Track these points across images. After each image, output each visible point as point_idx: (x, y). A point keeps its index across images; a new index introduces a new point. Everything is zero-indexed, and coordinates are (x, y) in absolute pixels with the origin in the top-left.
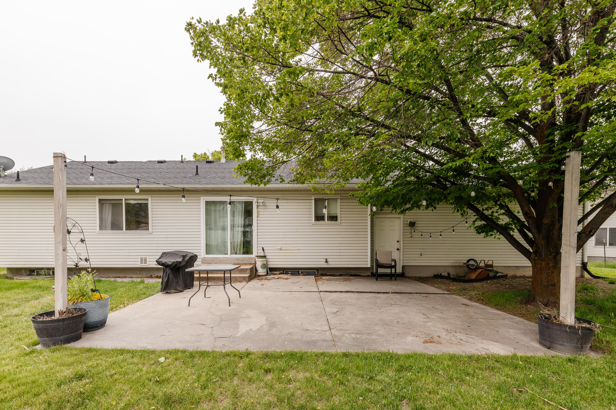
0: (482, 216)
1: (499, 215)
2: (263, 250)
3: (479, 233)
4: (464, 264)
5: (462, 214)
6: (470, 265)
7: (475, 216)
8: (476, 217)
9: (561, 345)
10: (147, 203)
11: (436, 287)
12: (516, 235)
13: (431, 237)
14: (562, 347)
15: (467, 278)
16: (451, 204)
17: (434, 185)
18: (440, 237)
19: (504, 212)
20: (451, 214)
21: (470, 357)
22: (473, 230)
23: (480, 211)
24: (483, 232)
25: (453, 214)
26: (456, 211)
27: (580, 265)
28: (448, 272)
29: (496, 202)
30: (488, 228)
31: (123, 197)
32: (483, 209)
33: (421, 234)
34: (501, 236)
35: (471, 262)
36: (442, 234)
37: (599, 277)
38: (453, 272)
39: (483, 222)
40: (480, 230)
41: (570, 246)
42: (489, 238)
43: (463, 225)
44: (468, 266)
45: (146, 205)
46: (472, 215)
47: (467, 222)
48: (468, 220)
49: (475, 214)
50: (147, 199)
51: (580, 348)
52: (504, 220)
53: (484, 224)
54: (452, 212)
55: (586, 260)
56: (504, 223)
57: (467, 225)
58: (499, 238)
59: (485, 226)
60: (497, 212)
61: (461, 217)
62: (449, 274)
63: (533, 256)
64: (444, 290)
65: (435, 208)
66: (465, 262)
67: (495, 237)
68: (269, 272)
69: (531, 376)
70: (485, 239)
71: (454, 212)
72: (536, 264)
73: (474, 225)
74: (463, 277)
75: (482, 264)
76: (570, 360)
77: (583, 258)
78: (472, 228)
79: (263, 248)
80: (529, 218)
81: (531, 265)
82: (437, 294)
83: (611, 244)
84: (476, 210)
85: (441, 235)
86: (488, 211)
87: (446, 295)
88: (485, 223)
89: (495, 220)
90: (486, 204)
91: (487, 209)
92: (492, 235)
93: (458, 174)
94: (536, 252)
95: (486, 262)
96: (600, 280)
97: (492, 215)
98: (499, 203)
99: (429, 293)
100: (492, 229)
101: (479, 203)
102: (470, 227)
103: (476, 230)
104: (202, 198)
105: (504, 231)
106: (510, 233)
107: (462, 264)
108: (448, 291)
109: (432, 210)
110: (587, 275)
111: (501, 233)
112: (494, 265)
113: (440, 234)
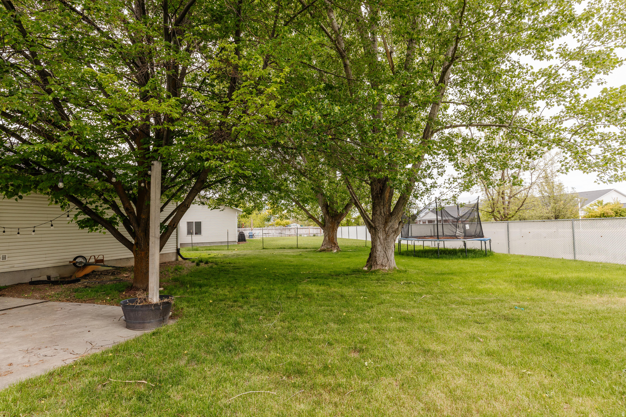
0: (85, 210)
1: (103, 209)
3: (82, 227)
4: (70, 262)
5: (62, 207)
6: (77, 263)
7: (77, 209)
8: (79, 210)
9: (149, 323)
11: (25, 298)
12: (121, 228)
13: (18, 233)
14: (150, 324)
15: (73, 278)
16: (48, 194)
17: (20, 169)
18: (33, 233)
19: (108, 206)
20: (47, 206)
21: (51, 374)
22: (74, 224)
23: (83, 204)
24: (87, 226)
25: (50, 206)
26: (54, 202)
27: (175, 251)
28: (48, 274)
29: (100, 196)
30: (92, 222)
32: (87, 202)
33: (3, 230)
34: (107, 230)
35: (79, 260)
36: (36, 229)
37: (186, 259)
38: (54, 274)
39: (87, 216)
40: (82, 224)
41: (155, 237)
42: (93, 233)
43: (64, 219)
44: (74, 264)
46: (74, 209)
47: (68, 216)
48: (69, 213)
49: (77, 207)
51: (162, 320)
52: (109, 214)
53: (87, 218)
54: (48, 203)
55: (179, 247)
56: (108, 217)
57: (68, 219)
58: (104, 233)
59: (88, 220)
60: (101, 206)
61: (60, 209)
62: (49, 277)
63: (135, 247)
64: (37, 299)
65: (21, 197)
66: (72, 260)
67: (100, 232)
69: (118, 364)
70: (90, 234)
71: (51, 204)
72: (137, 254)
73: (77, 218)
74: (67, 278)
75: (92, 260)
76: (154, 334)
77: (177, 245)
78: (74, 222)
80: (130, 213)
81: (133, 256)
82: (24, 306)
83: (196, 234)
84: (78, 203)
85: (34, 231)
86: (91, 204)
87: (38, 305)
88: (89, 217)
89: (100, 215)
90: (91, 197)
91: (91, 203)
92: (97, 229)
93: (54, 160)
94: (137, 243)
95: (96, 257)
96: (187, 261)
97: (96, 209)
98: (103, 197)
99: (10, 309)
100: (96, 223)
101: (82, 196)
102: (72, 221)
103: (79, 224)
105: (109, 225)
106: (114, 227)
107: (68, 263)
108: (43, 298)
109: (16, 200)
110: (180, 259)
111: (106, 228)
112: (105, 259)
113: (33, 229)
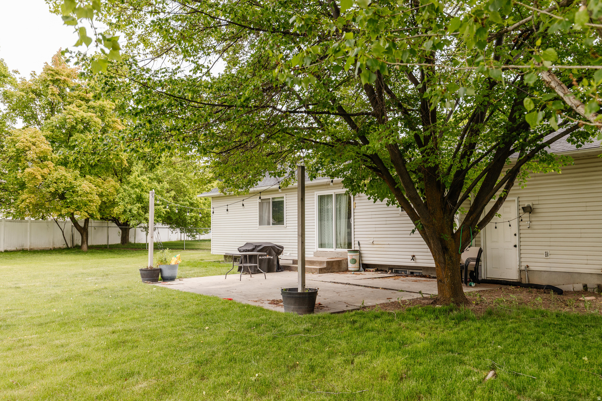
2: (359, 244)
10: (283, 201)
31: (270, 196)
45: (282, 202)
50: (283, 197)
68: (361, 268)
79: (359, 243)
104: (316, 193)
